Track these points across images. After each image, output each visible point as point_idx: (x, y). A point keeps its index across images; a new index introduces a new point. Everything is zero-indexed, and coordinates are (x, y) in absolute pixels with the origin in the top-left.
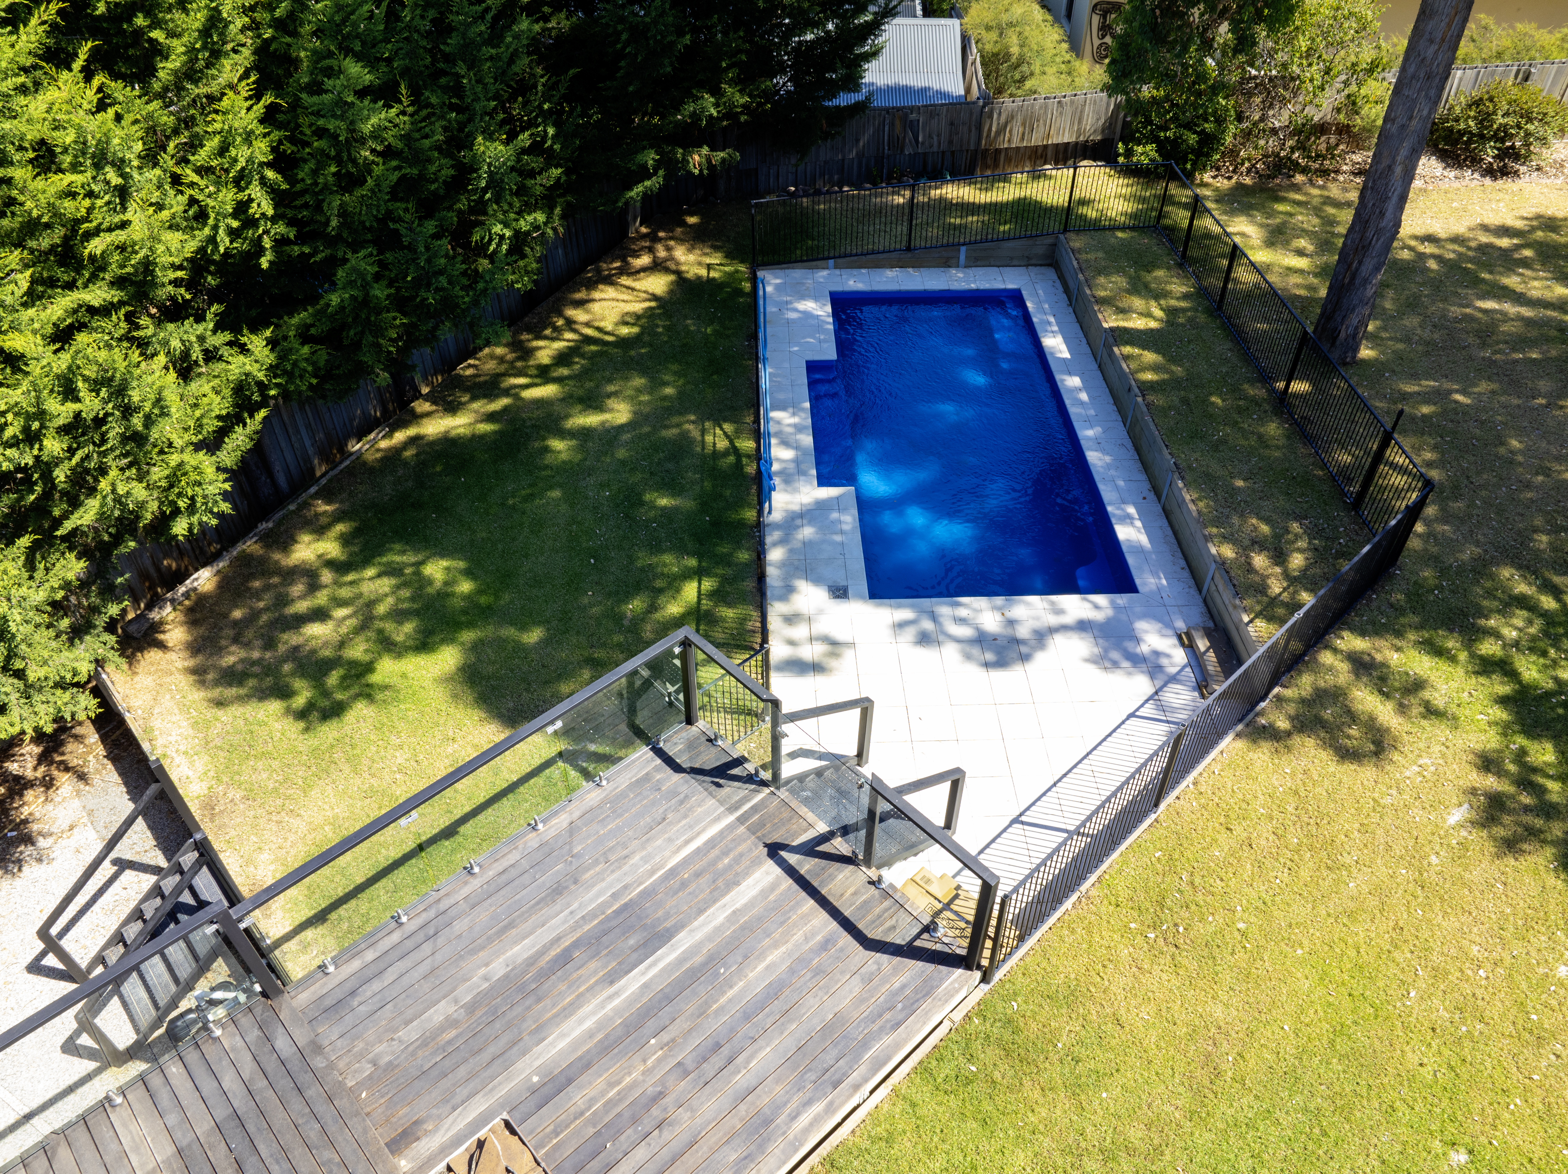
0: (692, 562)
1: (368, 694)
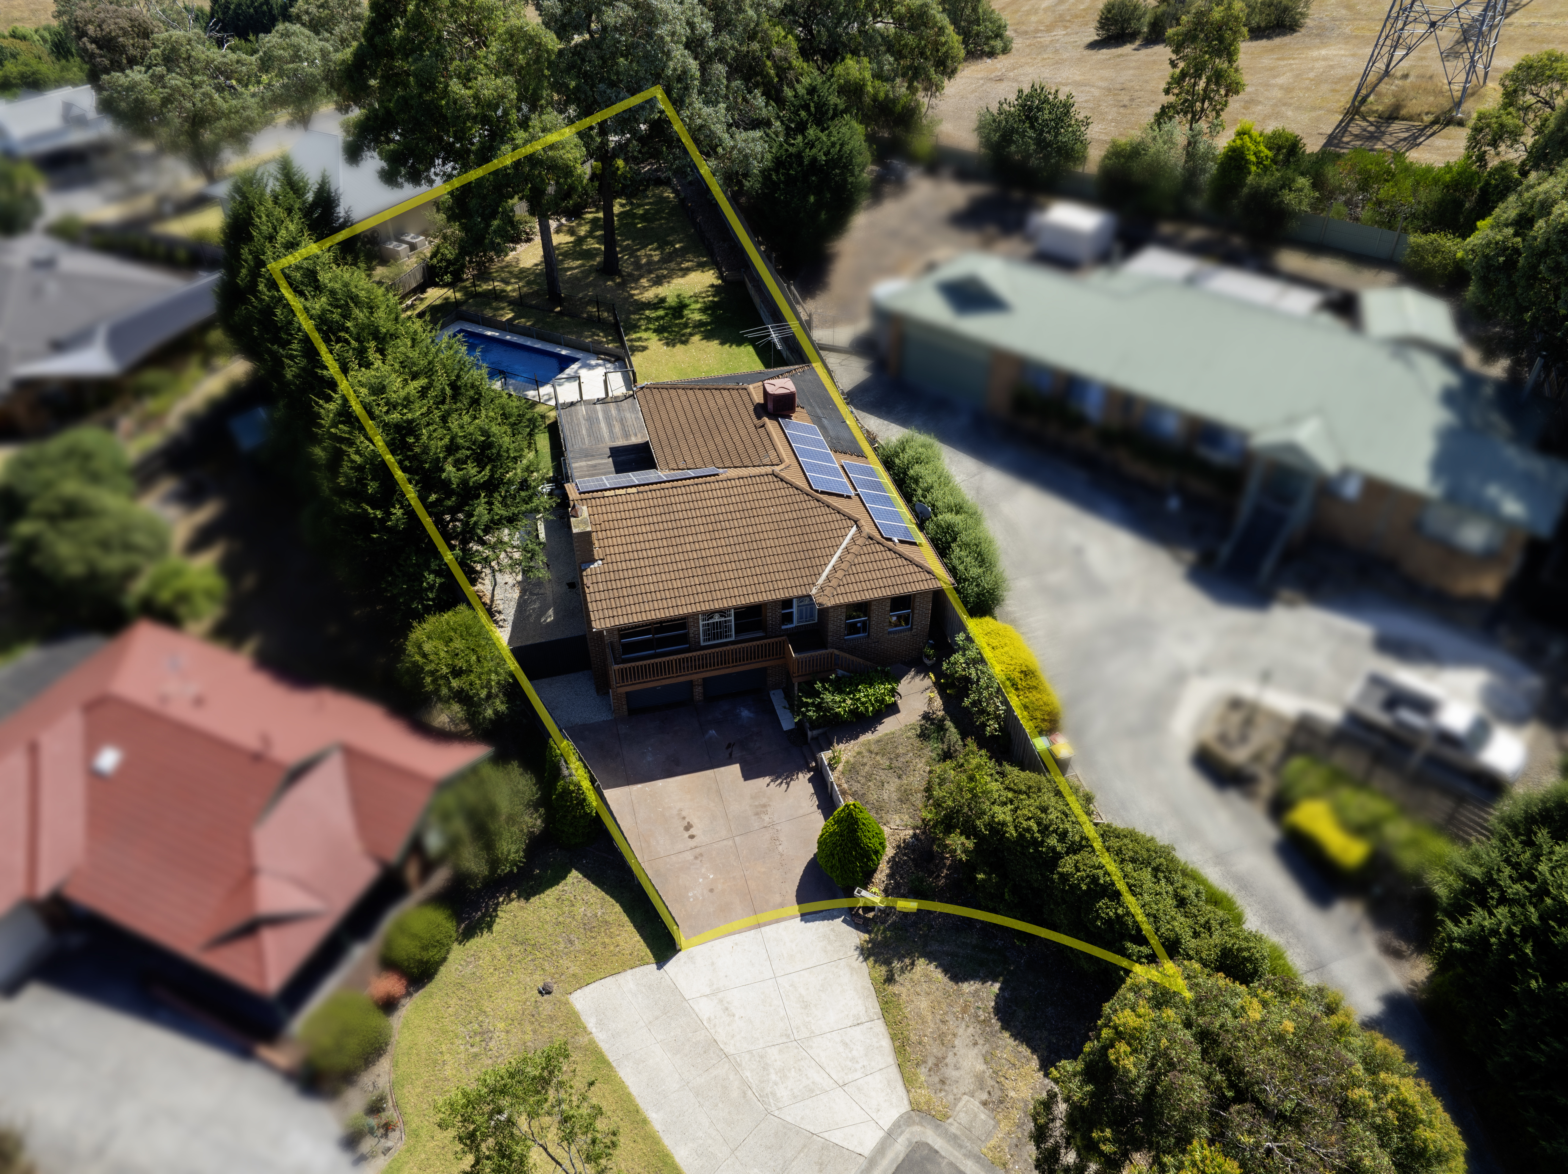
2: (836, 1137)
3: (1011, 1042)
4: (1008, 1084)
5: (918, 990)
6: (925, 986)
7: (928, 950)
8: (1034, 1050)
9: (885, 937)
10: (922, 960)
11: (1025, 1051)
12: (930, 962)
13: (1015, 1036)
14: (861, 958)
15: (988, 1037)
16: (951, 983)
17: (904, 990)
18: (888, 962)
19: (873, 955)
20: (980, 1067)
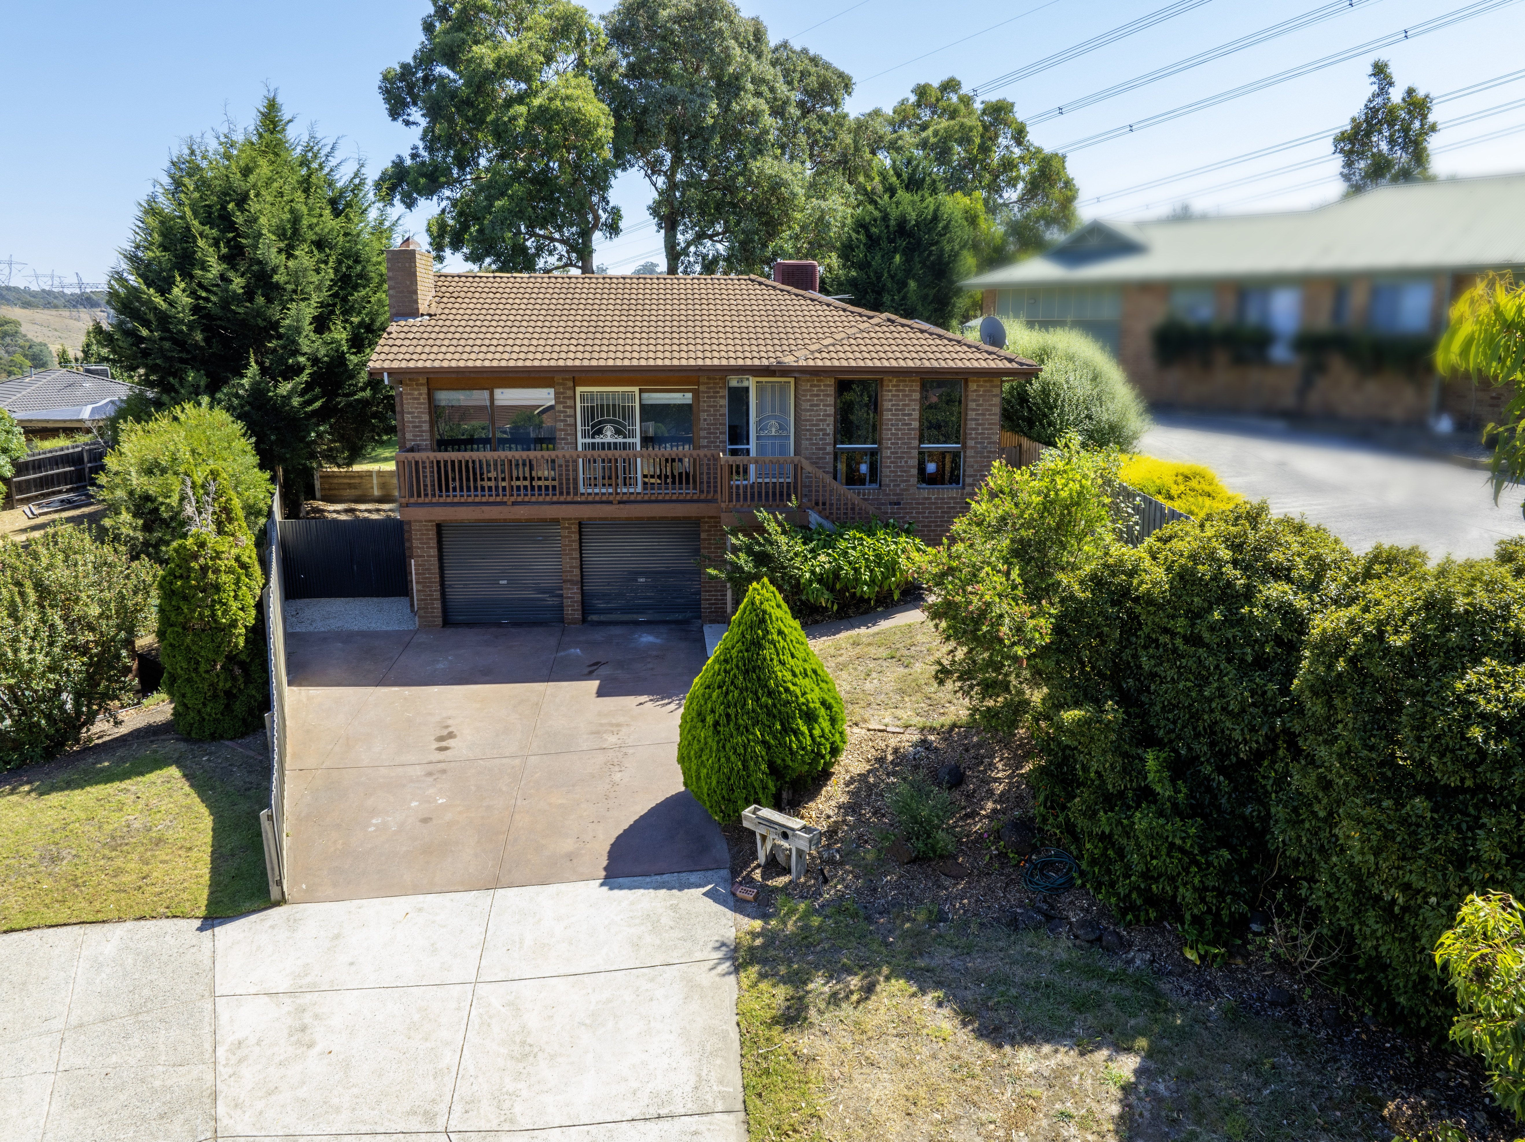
5: (872, 1052)
6: (894, 1044)
7: (921, 963)
9: (806, 928)
10: (898, 984)
12: (923, 991)
14: (726, 966)
16: (980, 1045)
17: (825, 1048)
18: (797, 979)
19: (764, 962)
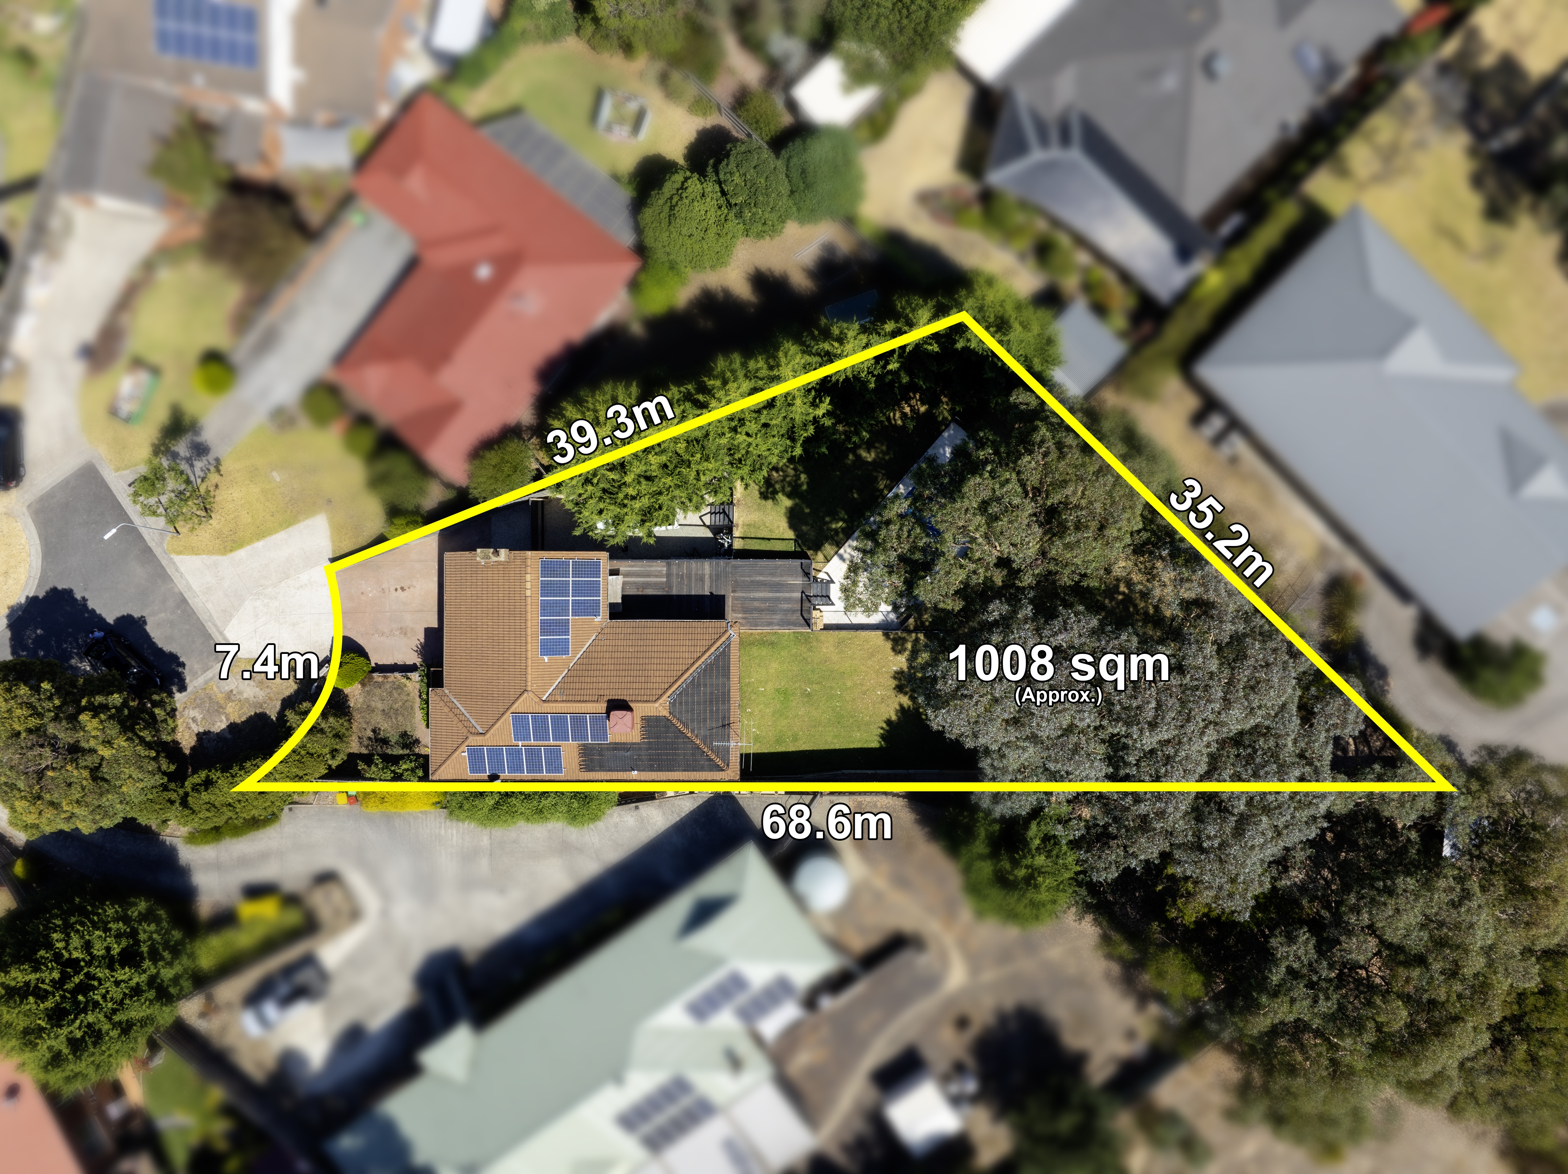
0: (846, 517)
1: (774, 499)
2: (234, 621)
3: (249, 714)
4: (233, 704)
8: (242, 722)
11: (244, 719)
13: (251, 717)
15: (255, 704)
20: (245, 695)
